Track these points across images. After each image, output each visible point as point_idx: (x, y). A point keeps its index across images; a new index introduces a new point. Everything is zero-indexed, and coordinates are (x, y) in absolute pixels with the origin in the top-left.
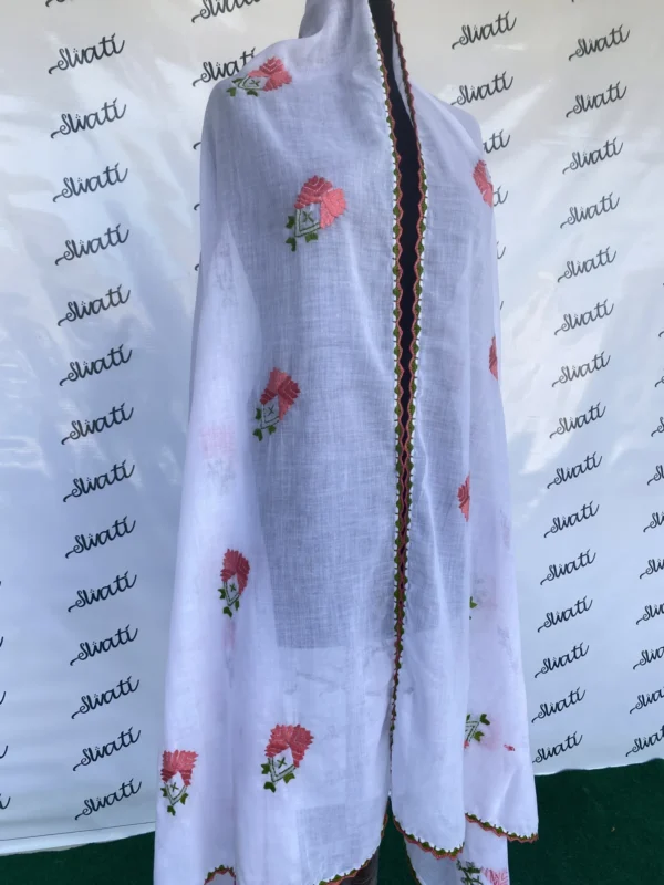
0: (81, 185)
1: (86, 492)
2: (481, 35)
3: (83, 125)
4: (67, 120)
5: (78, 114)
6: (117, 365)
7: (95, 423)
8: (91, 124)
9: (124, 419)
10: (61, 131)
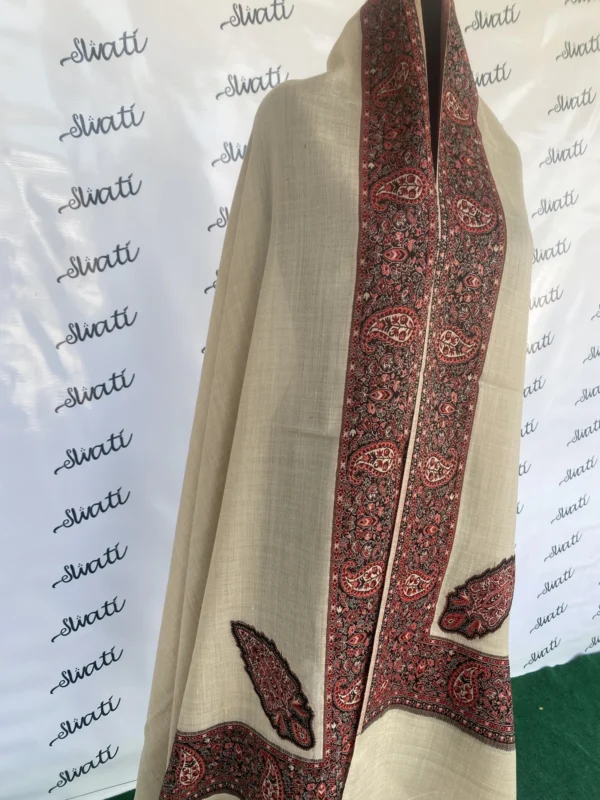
0: (92, 124)
1: (79, 464)
2: (490, 23)
3: (99, 53)
4: (80, 46)
5: (93, 40)
6: (119, 328)
7: (93, 390)
8: (107, 55)
9: (124, 385)
10: (72, 58)
